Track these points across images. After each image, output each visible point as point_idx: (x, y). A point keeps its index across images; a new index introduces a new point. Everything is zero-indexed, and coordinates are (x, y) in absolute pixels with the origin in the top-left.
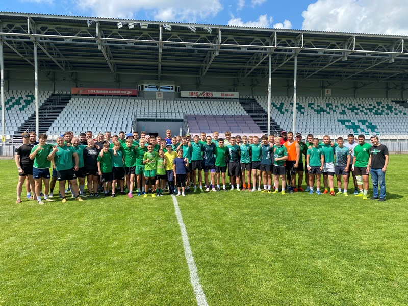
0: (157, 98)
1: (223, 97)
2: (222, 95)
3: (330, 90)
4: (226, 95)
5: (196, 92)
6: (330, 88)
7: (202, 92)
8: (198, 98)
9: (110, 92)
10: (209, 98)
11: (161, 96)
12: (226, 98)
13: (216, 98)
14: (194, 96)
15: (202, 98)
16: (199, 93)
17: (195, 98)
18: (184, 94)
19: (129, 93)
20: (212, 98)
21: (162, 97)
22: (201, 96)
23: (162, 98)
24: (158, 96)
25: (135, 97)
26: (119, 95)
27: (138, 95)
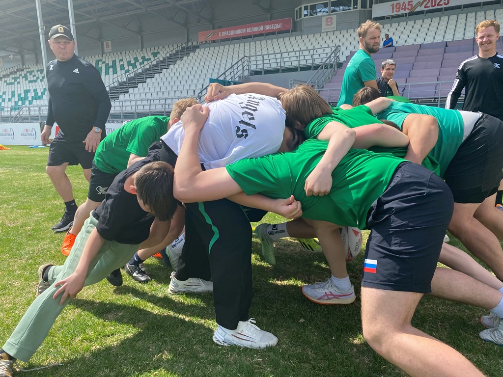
0: (324, 27)
8: (412, 13)
9: (249, 30)
10: (440, 10)
11: (332, 24)
13: (458, 7)
14: (402, 12)
15: (421, 12)
17: (404, 15)
18: (380, 10)
19: (277, 26)
20: (446, 9)
21: (334, 25)
22: (418, 9)
24: (327, 25)
25: (288, 31)
26: (261, 35)
27: (294, 29)
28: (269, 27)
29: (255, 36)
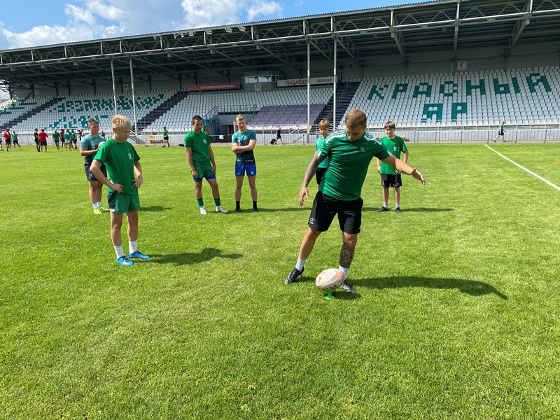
0: (256, 89)
1: (319, 83)
2: (319, 81)
3: (466, 62)
4: (325, 80)
5: (292, 80)
6: (464, 60)
7: (298, 80)
8: (294, 86)
12: (323, 85)
14: (290, 85)
15: (298, 86)
16: (296, 80)
17: (291, 87)
18: (281, 83)
19: (232, 86)
22: (297, 84)
23: (260, 89)
25: (238, 89)
26: (224, 90)
27: (240, 88)
28: (228, 86)
29: (221, 90)
